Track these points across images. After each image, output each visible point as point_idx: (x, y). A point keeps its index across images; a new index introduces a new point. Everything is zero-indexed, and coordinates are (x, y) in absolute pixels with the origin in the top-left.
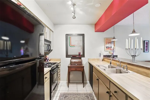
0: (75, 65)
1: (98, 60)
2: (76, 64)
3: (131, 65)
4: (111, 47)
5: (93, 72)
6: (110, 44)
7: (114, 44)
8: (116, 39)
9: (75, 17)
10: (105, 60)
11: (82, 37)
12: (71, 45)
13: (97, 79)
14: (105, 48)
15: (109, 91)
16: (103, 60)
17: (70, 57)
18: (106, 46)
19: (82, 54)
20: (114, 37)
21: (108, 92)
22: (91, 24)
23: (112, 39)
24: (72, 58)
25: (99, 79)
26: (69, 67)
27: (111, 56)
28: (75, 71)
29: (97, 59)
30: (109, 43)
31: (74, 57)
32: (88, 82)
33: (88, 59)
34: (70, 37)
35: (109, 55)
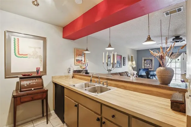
0: (31, 90)
1: (67, 77)
2: (33, 89)
3: (110, 80)
4: (82, 60)
5: (65, 96)
6: (81, 57)
7: (85, 57)
8: (89, 51)
9: (38, 5)
10: (76, 77)
11: (42, 42)
12: (19, 54)
13: (76, 106)
14: (76, 61)
15: (100, 117)
16: (73, 77)
17: (17, 77)
18: (76, 59)
19: (41, 70)
20: (87, 49)
21: (98, 119)
22: (57, 26)
23: (85, 51)
24: (20, 78)
25: (78, 104)
26: (16, 97)
27: (82, 70)
28: (31, 101)
29: (65, 76)
30: (79, 55)
31: (26, 76)
32: (52, 112)
33: (52, 77)
34: (16, 38)
35: (80, 70)
